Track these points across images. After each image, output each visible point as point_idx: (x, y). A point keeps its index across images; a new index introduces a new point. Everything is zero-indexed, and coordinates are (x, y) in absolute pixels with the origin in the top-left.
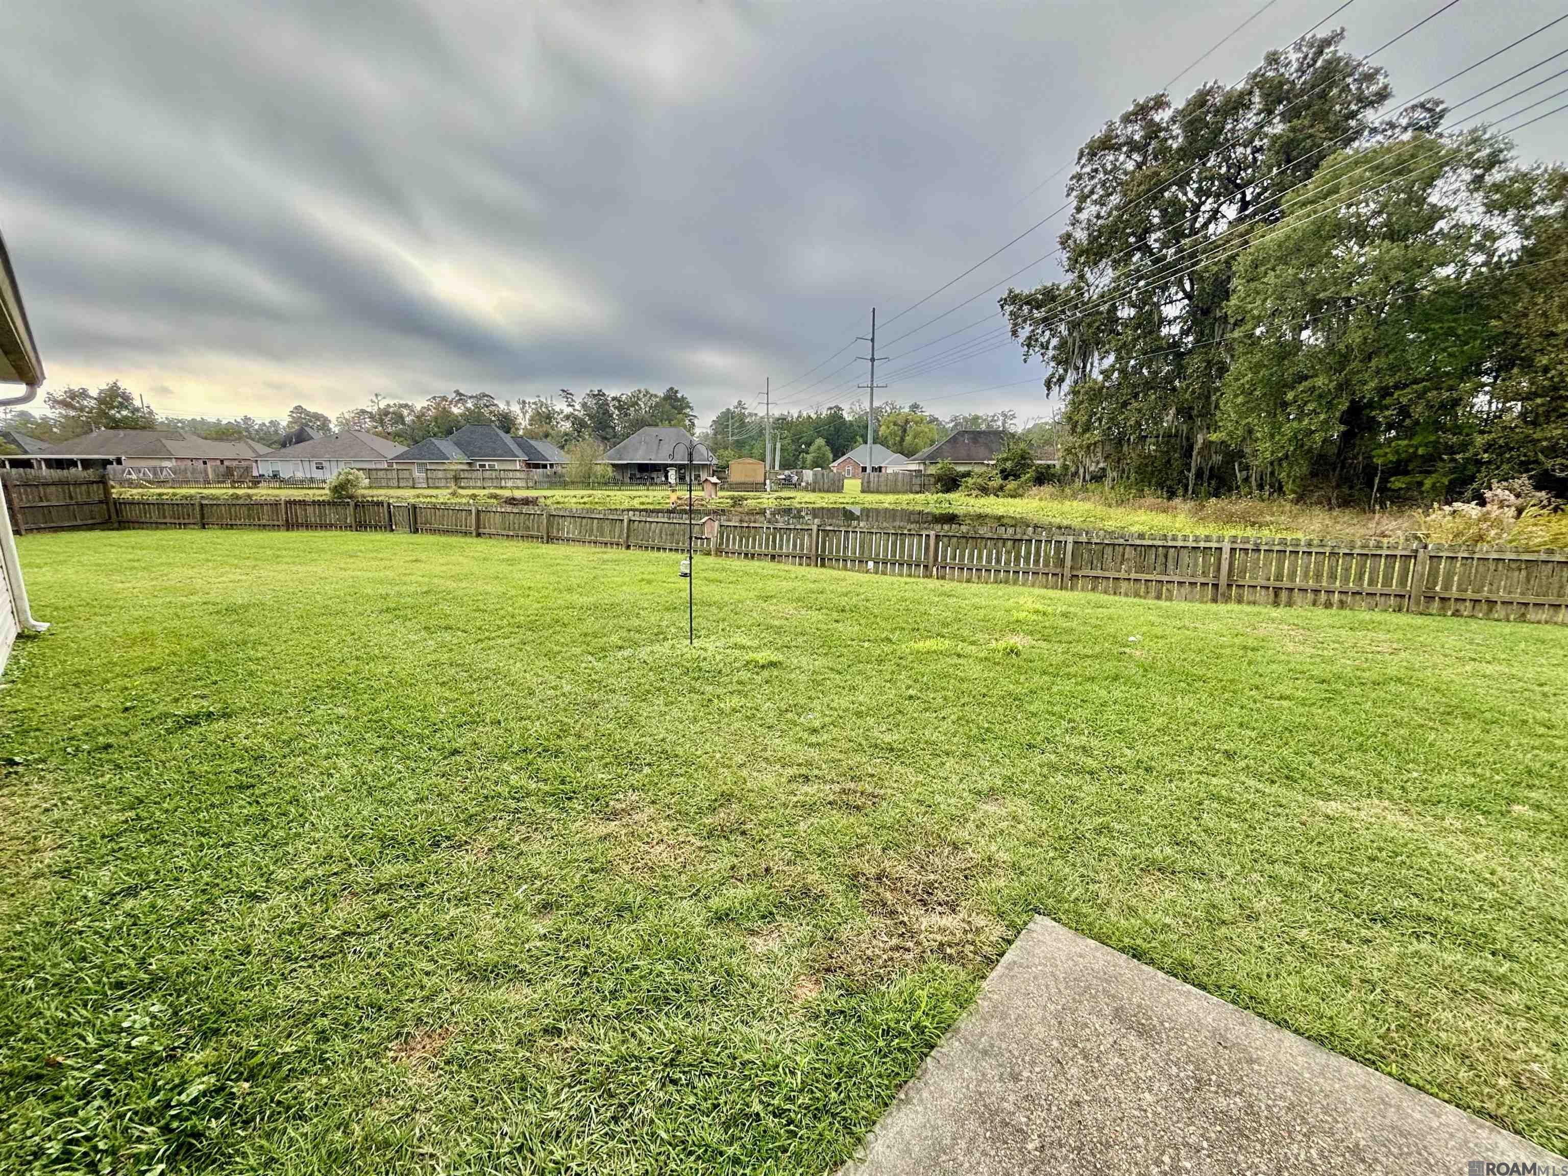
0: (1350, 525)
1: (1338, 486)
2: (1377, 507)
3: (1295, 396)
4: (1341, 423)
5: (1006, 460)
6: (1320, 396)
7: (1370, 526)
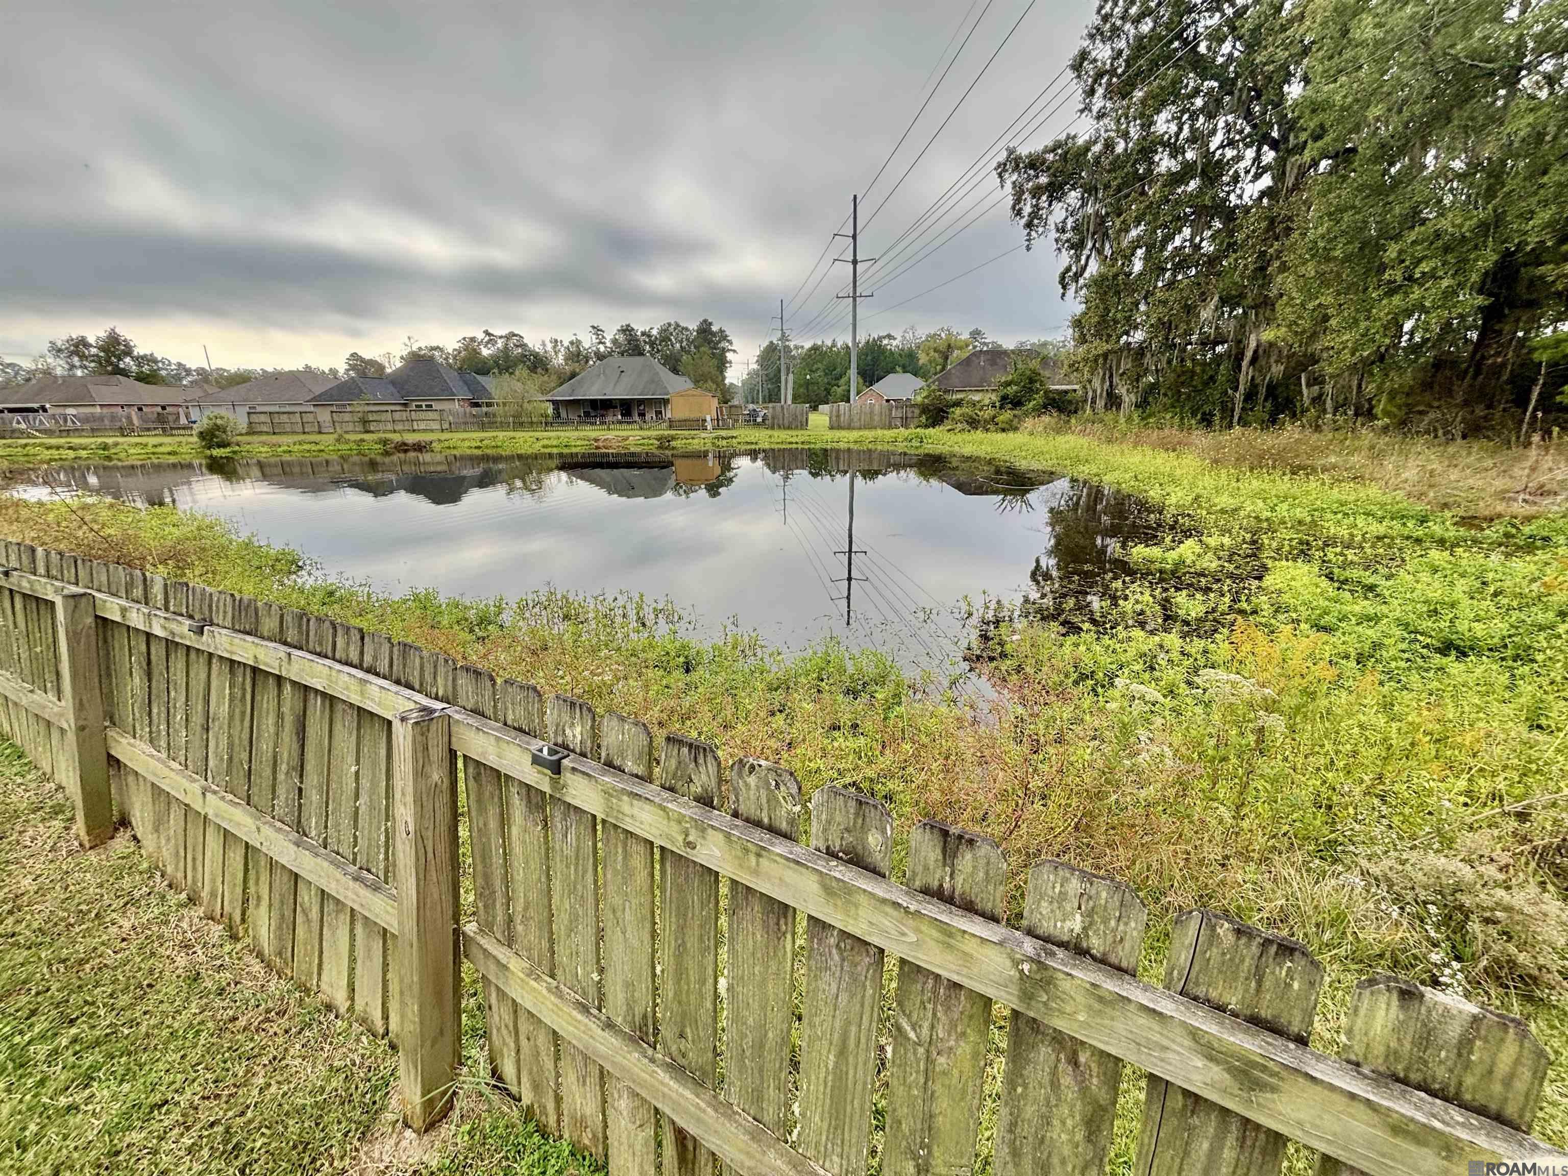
0: (1477, 471)
1: (1466, 403)
2: (1536, 438)
3: (1400, 252)
4: (1480, 292)
5: (1008, 384)
6: (1447, 249)
7: (1517, 472)
